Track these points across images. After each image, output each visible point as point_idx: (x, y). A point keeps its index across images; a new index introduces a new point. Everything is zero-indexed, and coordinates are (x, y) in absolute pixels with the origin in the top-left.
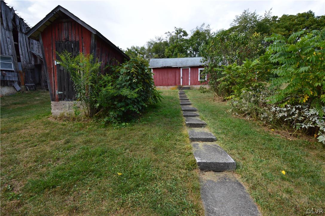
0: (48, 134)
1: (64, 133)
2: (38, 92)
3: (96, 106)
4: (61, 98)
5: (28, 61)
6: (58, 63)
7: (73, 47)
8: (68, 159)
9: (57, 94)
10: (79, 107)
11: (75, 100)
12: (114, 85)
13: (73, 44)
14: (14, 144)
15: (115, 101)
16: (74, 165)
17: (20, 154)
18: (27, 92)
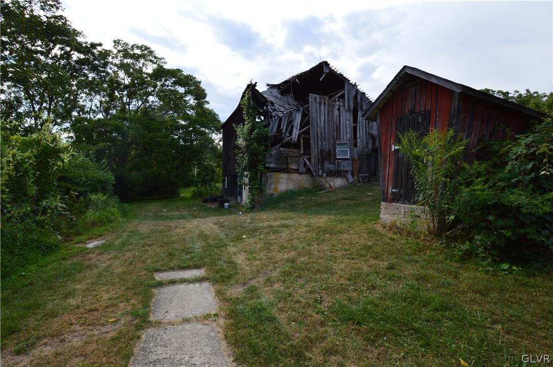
0: (370, 247)
1: (391, 253)
2: (371, 185)
3: (448, 219)
4: (395, 199)
5: (366, 145)
6: (396, 148)
7: (420, 121)
8: (386, 294)
9: (390, 192)
10: (419, 217)
11: (415, 203)
12: (492, 181)
13: (420, 117)
14: (333, 249)
15: (489, 214)
16: (391, 307)
17: (336, 263)
18: (359, 185)
